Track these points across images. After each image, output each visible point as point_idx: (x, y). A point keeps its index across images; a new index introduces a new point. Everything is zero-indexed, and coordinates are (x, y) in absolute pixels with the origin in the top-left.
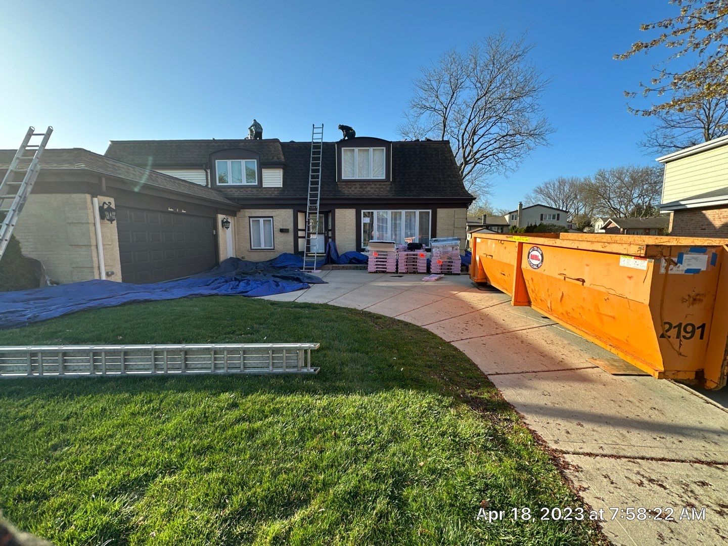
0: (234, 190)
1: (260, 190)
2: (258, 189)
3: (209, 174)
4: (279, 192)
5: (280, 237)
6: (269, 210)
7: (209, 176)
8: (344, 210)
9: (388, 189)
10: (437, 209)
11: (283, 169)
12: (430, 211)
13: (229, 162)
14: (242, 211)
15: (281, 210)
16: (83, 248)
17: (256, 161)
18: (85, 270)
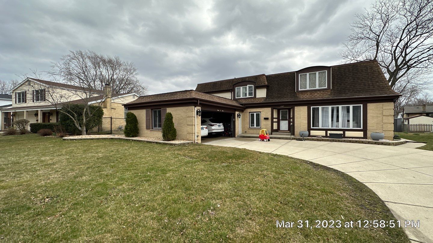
0: (243, 100)
1: (255, 99)
3: (233, 94)
4: (264, 100)
5: (264, 122)
6: (259, 109)
7: (233, 95)
8: (300, 107)
9: (329, 93)
10: (368, 104)
11: (267, 88)
12: (362, 105)
13: (242, 88)
14: (246, 109)
15: (265, 108)
16: (191, 126)
17: (253, 86)
18: (191, 134)
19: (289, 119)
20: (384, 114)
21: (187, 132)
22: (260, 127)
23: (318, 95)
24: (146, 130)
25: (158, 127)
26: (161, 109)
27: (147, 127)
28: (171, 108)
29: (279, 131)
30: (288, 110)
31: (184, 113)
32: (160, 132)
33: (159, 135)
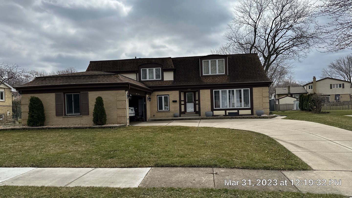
0: (150, 82)
2: (161, 82)
4: (172, 83)
5: (172, 105)
7: (138, 76)
8: (204, 90)
9: (227, 79)
10: (253, 88)
11: (174, 72)
12: (249, 89)
13: (148, 69)
14: (154, 92)
15: (173, 91)
16: (122, 110)
17: (160, 68)
18: (122, 117)
19: (194, 101)
20: (263, 96)
21: (118, 116)
22: (168, 110)
23: (218, 80)
24: (56, 117)
25: (74, 113)
26: (80, 92)
27: (59, 114)
28: (94, 92)
29: (186, 113)
30: (193, 93)
31: (113, 97)
32: (79, 118)
33: (77, 122)
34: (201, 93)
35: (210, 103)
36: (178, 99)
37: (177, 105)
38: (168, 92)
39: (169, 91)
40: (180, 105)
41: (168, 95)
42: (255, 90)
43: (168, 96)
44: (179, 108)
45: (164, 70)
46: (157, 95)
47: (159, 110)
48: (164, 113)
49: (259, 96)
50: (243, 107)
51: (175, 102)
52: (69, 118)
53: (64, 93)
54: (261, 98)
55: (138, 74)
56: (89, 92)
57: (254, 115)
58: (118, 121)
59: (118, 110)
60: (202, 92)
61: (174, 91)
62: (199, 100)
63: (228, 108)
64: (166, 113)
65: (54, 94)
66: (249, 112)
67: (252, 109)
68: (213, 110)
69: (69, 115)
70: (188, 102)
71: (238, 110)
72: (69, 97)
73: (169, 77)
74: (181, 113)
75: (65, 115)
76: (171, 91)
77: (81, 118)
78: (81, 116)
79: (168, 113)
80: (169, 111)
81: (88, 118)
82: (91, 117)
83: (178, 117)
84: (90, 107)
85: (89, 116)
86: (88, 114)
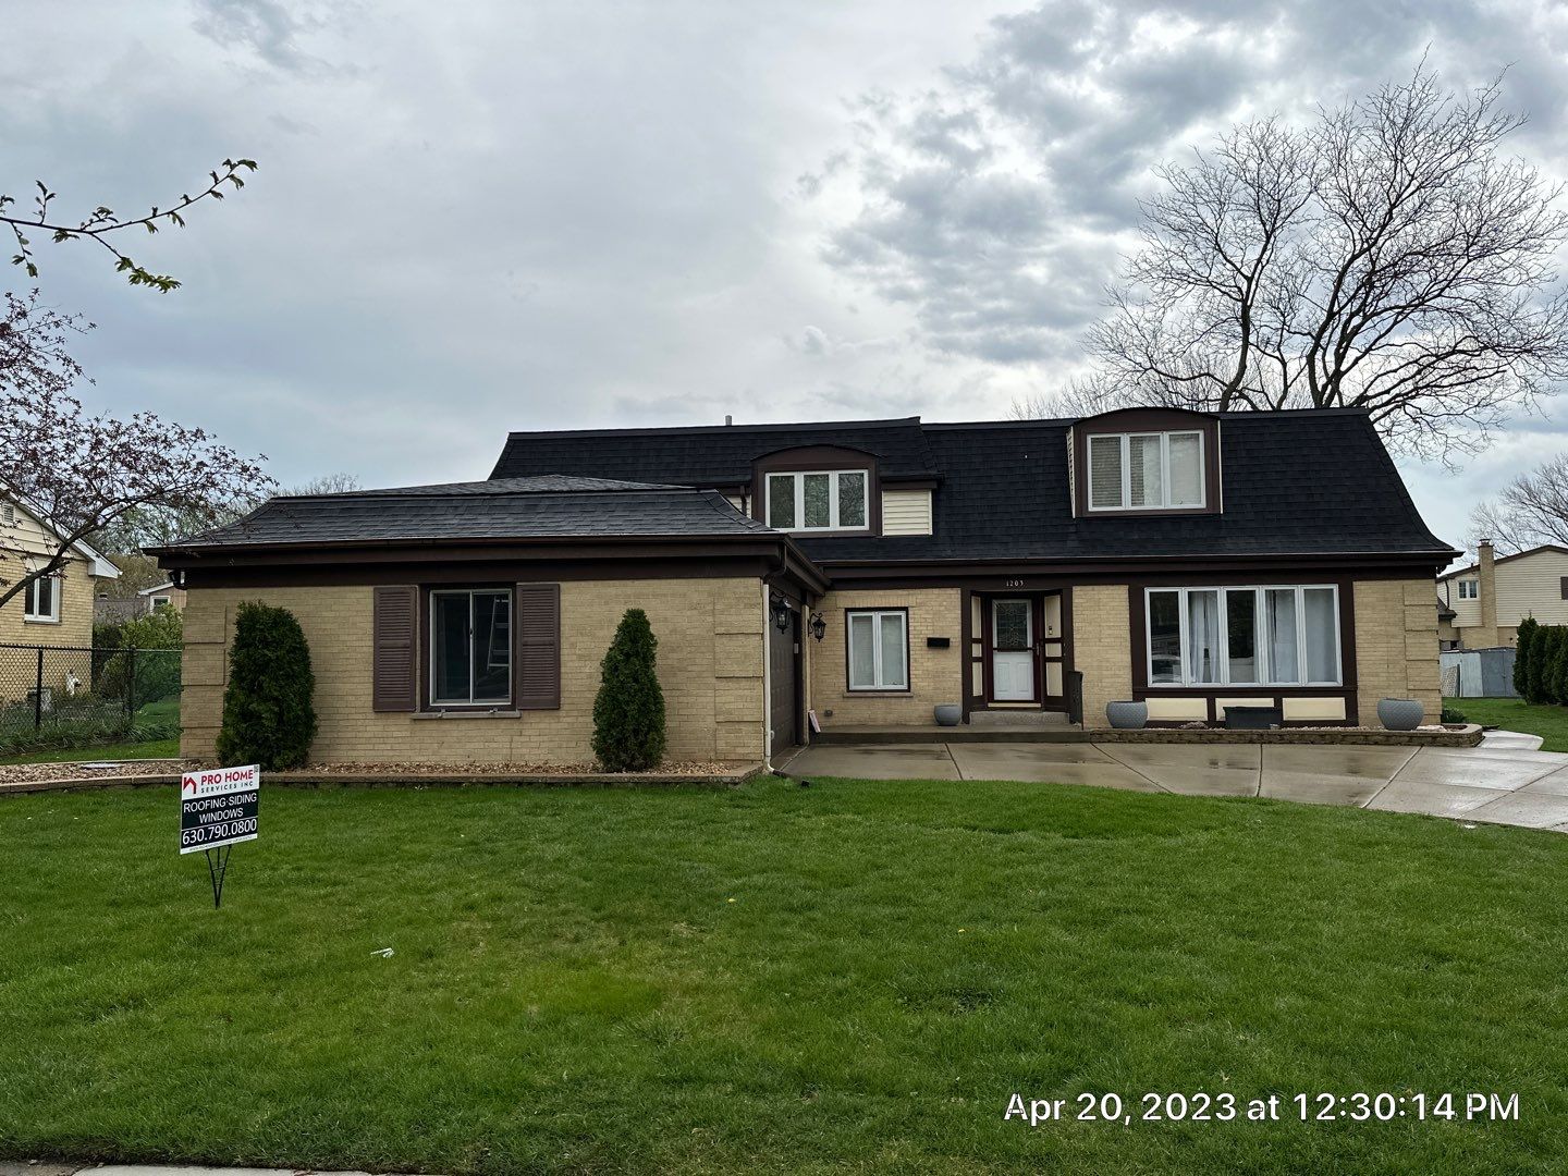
0: (811, 544)
1: (875, 542)
2: (870, 540)
3: (749, 506)
4: (922, 547)
5: (925, 661)
6: (900, 592)
7: (750, 513)
8: (1096, 587)
10: (1354, 583)
11: (933, 492)
12: (1335, 588)
13: (799, 479)
14: (830, 594)
15: (930, 591)
16: (744, 683)
17: (866, 473)
18: (744, 728)
19: (1034, 645)
20: (1409, 625)
21: (721, 718)
22: (905, 687)
24: (373, 716)
25: (474, 698)
26: (512, 585)
27: (388, 701)
28: (592, 583)
29: (990, 705)
30: (1028, 603)
31: (695, 612)
32: (503, 725)
33: (495, 745)
34: (1076, 601)
35: (1126, 658)
36: (954, 633)
37: (952, 661)
38: (905, 592)
39: (911, 592)
40: (967, 661)
41: (905, 609)
42: (1367, 593)
43: (903, 614)
44: (960, 676)
45: (887, 483)
46: (848, 610)
47: (852, 687)
48: (880, 703)
49: (1388, 623)
50: (1303, 682)
51: (939, 644)
52: (446, 726)
53: (426, 588)
54: (1394, 636)
55: (749, 500)
56: (564, 585)
57: (1360, 723)
58: (721, 745)
59: (722, 684)
60: (1082, 596)
61: (936, 591)
62: (1067, 640)
63: (1225, 682)
64: (893, 701)
65: (370, 589)
66: (1334, 708)
67: (1349, 691)
68: (1141, 692)
69: (449, 709)
70: (1000, 649)
71: (1279, 694)
72: (452, 612)
73: (908, 515)
74: (970, 703)
75: (425, 707)
76: (918, 591)
77: (516, 726)
78: (517, 713)
79: (904, 700)
80: (909, 690)
81: (554, 726)
82: (569, 720)
83: (953, 725)
84: (570, 664)
85: (562, 713)
86: (555, 705)
